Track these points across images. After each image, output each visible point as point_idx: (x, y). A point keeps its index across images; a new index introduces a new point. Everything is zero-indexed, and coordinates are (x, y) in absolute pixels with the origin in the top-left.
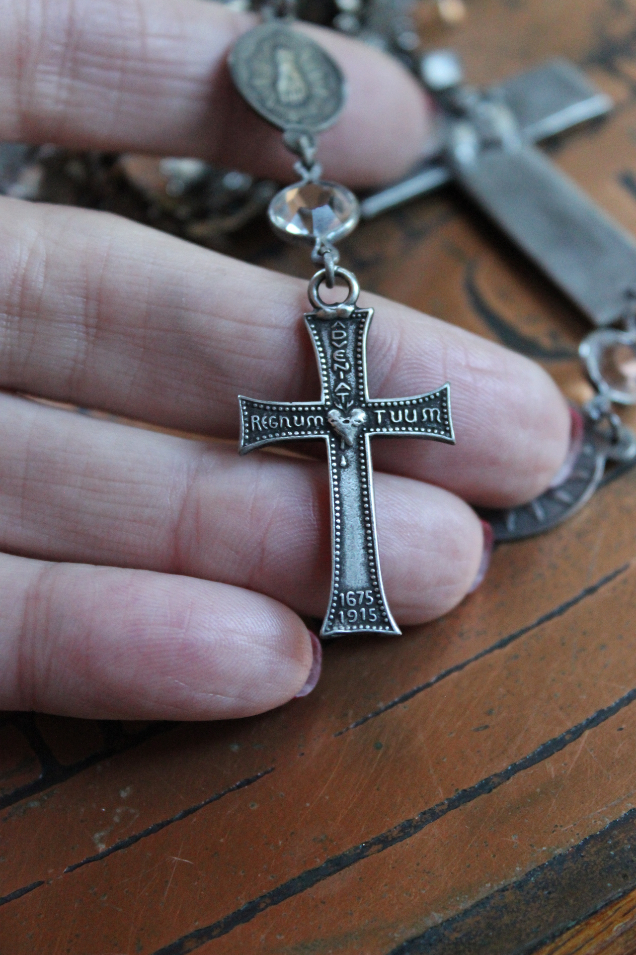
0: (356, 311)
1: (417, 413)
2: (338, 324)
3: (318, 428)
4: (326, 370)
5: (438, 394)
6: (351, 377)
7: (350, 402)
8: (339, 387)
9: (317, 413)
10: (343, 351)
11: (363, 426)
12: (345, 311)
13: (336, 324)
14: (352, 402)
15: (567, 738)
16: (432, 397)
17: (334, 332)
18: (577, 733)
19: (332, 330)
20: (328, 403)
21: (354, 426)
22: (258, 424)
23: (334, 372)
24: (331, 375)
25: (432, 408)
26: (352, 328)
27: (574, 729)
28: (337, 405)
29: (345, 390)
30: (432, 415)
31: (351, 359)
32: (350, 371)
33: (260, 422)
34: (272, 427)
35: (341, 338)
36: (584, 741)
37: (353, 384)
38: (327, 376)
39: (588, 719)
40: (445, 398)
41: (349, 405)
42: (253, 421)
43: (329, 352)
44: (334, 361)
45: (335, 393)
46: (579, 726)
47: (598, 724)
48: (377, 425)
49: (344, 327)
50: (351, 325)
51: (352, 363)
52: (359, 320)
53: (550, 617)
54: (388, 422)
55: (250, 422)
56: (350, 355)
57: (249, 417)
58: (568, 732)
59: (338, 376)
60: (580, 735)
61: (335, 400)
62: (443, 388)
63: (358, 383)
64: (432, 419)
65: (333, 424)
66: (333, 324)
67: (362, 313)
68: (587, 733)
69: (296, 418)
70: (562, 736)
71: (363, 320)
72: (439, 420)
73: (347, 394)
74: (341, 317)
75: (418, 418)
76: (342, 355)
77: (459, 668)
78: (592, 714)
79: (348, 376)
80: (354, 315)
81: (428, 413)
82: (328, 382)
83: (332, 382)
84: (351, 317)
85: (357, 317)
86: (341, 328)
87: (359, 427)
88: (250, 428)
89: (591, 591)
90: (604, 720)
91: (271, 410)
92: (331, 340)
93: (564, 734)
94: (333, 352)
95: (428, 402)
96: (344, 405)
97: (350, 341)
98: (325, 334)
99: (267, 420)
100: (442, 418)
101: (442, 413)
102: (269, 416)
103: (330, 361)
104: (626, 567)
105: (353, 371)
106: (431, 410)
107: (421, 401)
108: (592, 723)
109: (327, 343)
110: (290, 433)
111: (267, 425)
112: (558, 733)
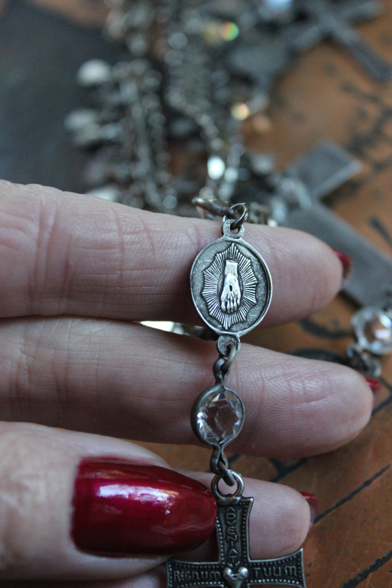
0: (242, 500)
1: (281, 569)
2: (230, 509)
3: (217, 580)
4: (222, 540)
5: (295, 557)
6: (239, 545)
7: (237, 562)
8: (231, 552)
9: (216, 569)
10: (233, 527)
11: (246, 579)
12: (235, 500)
13: (229, 509)
14: (239, 562)
15: (359, 579)
16: (291, 559)
17: (228, 514)
18: (364, 575)
19: (226, 512)
20: (224, 563)
21: (239, 579)
22: (178, 577)
23: (227, 542)
24: (226, 543)
25: (291, 566)
26: (240, 511)
27: (362, 573)
28: (229, 564)
29: (234, 554)
30: (291, 571)
31: (239, 534)
32: (237, 541)
33: (180, 575)
34: (186, 579)
35: (232, 518)
36: (369, 580)
37: (240, 550)
38: (223, 544)
39: (371, 566)
40: (299, 560)
41: (236, 564)
42: (175, 575)
43: (224, 527)
44: (227, 534)
45: (228, 556)
46: (365, 571)
47: (377, 569)
48: (254, 578)
49: (234, 510)
50: (239, 509)
51: (239, 535)
52: (244, 506)
53: (343, 501)
54: (262, 576)
55: (173, 576)
56: (238, 529)
57: (173, 571)
58: (359, 575)
59: (230, 544)
60: (366, 577)
61: (228, 560)
62: (298, 552)
63: (243, 550)
64: (291, 573)
65: (227, 578)
66: (227, 508)
67: (246, 502)
68: (371, 575)
69: (202, 573)
70: (355, 578)
71: (246, 507)
72: (296, 575)
73: (236, 557)
74: (233, 504)
75: (282, 574)
76: (233, 530)
78: (373, 563)
79: (236, 545)
80: (241, 503)
81: (288, 569)
82: (223, 548)
83: (226, 549)
84: (239, 504)
85: (242, 505)
86: (232, 512)
87: (243, 580)
88: (173, 579)
89: (368, 483)
90: (380, 566)
91: (187, 567)
92: (226, 520)
93: (357, 576)
94: (227, 528)
95: (288, 562)
96: (234, 565)
97: (238, 520)
98: (221, 515)
99: (184, 574)
100: (297, 573)
101: (298, 570)
102: (185, 572)
103: (225, 534)
104: (388, 467)
105: (240, 541)
106: (290, 568)
107: (284, 561)
108: (373, 568)
109: (223, 522)
110: (199, 583)
111: (184, 578)
112: (353, 575)
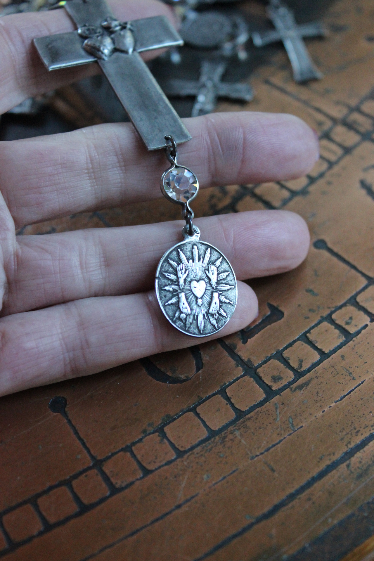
77: (110, 546)
89: (179, 507)
